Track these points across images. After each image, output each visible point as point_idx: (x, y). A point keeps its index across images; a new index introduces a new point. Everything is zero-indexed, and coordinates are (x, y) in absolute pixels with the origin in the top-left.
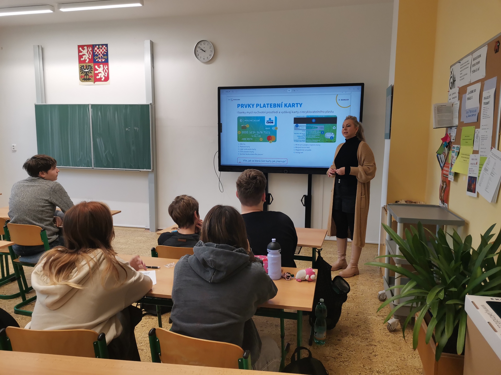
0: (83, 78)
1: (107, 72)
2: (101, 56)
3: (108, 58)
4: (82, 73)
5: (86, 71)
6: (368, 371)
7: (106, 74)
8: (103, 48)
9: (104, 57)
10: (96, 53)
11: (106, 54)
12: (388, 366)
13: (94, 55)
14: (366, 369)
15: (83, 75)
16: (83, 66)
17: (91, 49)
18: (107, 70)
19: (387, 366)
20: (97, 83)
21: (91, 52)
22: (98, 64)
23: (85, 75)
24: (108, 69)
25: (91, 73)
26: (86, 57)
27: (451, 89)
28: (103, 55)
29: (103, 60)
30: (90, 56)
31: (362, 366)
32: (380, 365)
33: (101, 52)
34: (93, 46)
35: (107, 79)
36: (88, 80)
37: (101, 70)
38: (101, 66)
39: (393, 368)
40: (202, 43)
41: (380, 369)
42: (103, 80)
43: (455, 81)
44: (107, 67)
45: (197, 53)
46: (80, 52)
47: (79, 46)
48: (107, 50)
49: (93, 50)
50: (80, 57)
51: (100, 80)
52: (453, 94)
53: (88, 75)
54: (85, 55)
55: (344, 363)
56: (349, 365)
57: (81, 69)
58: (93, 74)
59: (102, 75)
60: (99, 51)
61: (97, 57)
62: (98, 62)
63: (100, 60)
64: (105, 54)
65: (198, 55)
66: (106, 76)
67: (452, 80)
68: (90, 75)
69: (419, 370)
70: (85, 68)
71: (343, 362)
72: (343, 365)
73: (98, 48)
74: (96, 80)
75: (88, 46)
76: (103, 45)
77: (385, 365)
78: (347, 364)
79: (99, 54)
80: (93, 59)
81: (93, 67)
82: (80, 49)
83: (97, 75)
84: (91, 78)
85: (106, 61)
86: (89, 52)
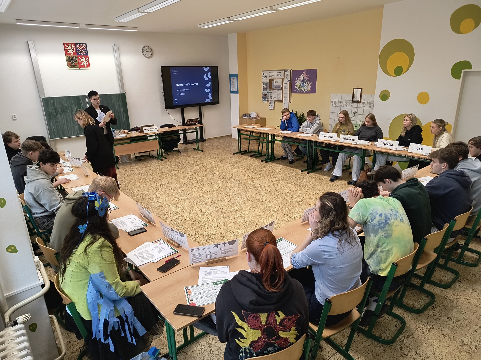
0: (70, 65)
2: (83, 51)
3: (87, 52)
4: (69, 62)
5: (72, 60)
7: (88, 62)
8: (83, 46)
13: (76, 49)
16: (69, 57)
17: (74, 46)
20: (81, 68)
21: (74, 48)
23: (71, 63)
24: (88, 59)
25: (76, 62)
26: (71, 51)
28: (84, 50)
29: (84, 54)
30: (74, 50)
33: (82, 49)
34: (76, 44)
35: (88, 66)
36: (75, 66)
37: (83, 60)
38: (83, 57)
40: (145, 47)
42: (85, 66)
45: (144, 53)
46: (65, 47)
47: (64, 44)
48: (86, 47)
50: (66, 51)
51: (83, 66)
52: (266, 80)
53: (74, 63)
54: (69, 49)
57: (68, 59)
58: (77, 63)
59: (84, 63)
60: (81, 47)
61: (79, 52)
62: (80, 54)
63: (82, 54)
66: (88, 64)
68: (75, 63)
70: (71, 58)
73: (79, 46)
75: (71, 44)
76: (83, 44)
79: (81, 50)
80: (77, 53)
81: (77, 58)
82: (66, 45)
83: (81, 63)
85: (87, 55)
86: (72, 48)
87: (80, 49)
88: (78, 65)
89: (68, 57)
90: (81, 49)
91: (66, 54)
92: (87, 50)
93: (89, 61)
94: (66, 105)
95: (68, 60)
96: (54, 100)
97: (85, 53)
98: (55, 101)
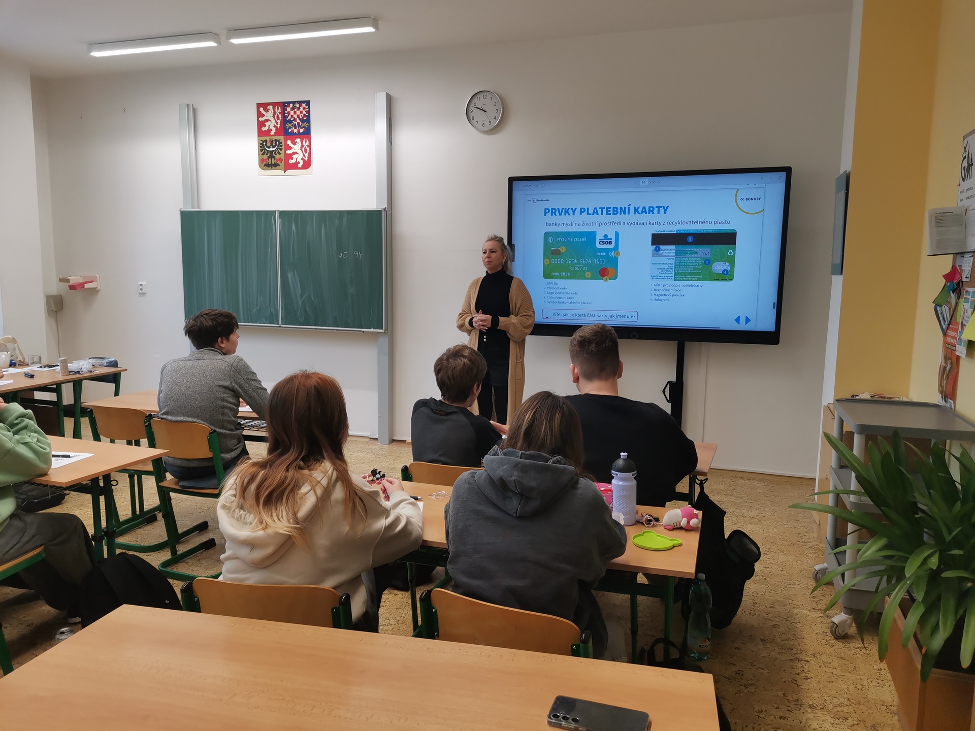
0: (265, 163)
1: (308, 151)
2: (298, 123)
3: (309, 126)
4: (263, 154)
5: (271, 149)
6: (793, 703)
7: (306, 155)
8: (301, 108)
9: (303, 125)
10: (289, 117)
11: (307, 120)
12: (830, 698)
13: (285, 121)
14: (788, 700)
15: (265, 157)
16: (266, 141)
17: (280, 110)
18: (308, 149)
19: (828, 698)
20: (289, 172)
21: (280, 116)
22: (293, 136)
23: (268, 158)
24: (309, 146)
25: (280, 153)
26: (272, 125)
27: (963, 180)
28: (302, 120)
29: (302, 130)
30: (279, 122)
31: (781, 694)
32: (815, 695)
33: (298, 116)
34: (284, 105)
35: (307, 164)
36: (274, 166)
37: (296, 148)
38: (298, 140)
39: (840, 702)
40: (481, 96)
41: (814, 701)
42: (300, 166)
43: (972, 165)
44: (308, 143)
45: (471, 115)
46: (260, 115)
47: (259, 105)
48: (309, 112)
49: (283, 113)
50: (261, 124)
51: (295, 166)
52: (967, 190)
53: (274, 157)
54: (268, 120)
55: (746, 688)
56: (756, 693)
57: (262, 146)
58: (282, 156)
59: (299, 158)
60: (295, 113)
61: (290, 125)
62: (292, 132)
63: (295, 131)
64: (305, 118)
65: (473, 118)
66: (306, 159)
67: (965, 164)
68: (277, 156)
69: (891, 708)
70: (268, 145)
71: (745, 686)
72: (746, 691)
73: (292, 109)
74: (289, 167)
75: (275, 105)
76: (300, 103)
77: (824, 695)
78: (752, 691)
79: (295, 120)
80: (284, 129)
81: (283, 144)
82: (261, 109)
83: (290, 157)
84: (279, 162)
85: (307, 134)
86: (276, 116)
87: (292, 116)
88: (283, 162)
89: (263, 141)
90: (295, 116)
91: (260, 133)
92: (308, 121)
93: (310, 150)
95: (262, 151)
97: (304, 127)
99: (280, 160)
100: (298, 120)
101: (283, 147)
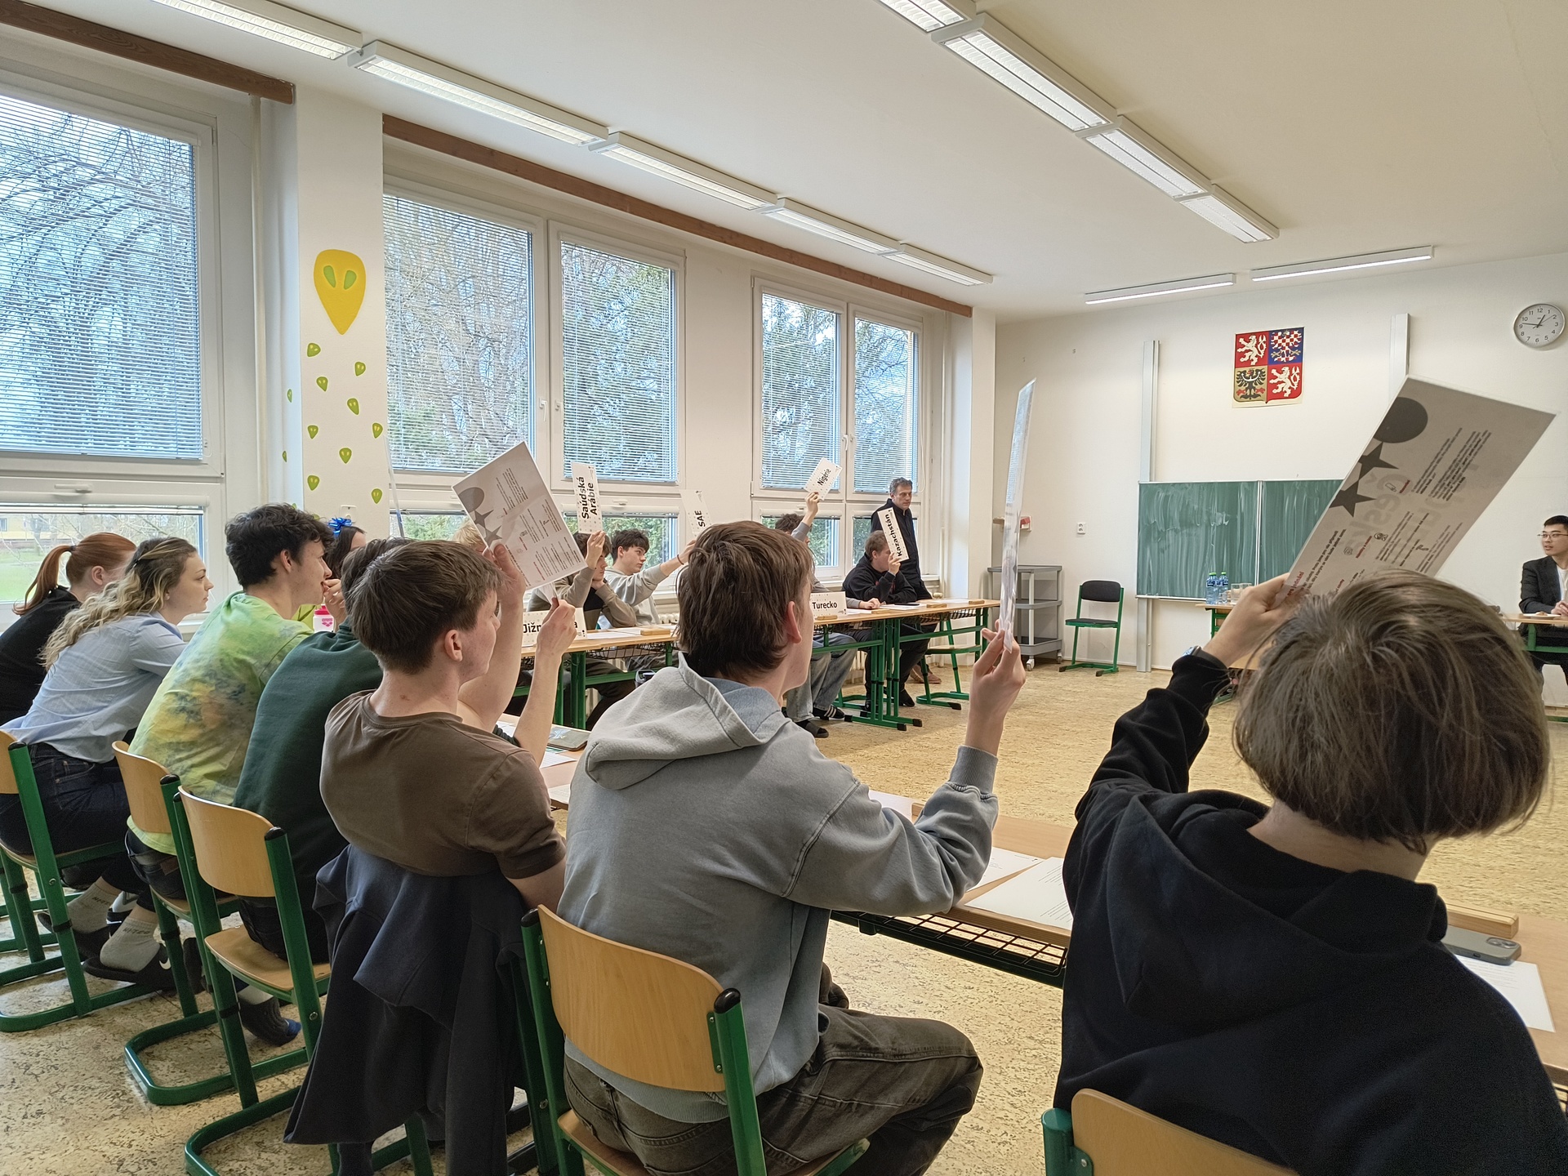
0: (1242, 394)
1: (1298, 379)
2: (1287, 351)
3: (1301, 354)
4: (1240, 386)
5: (1251, 380)
7: (1296, 383)
8: (1292, 336)
9: (1294, 352)
10: (1276, 346)
11: (1299, 347)
13: (1270, 349)
15: (1243, 388)
16: (1244, 372)
17: (1264, 339)
18: (1298, 377)
20: (1271, 402)
21: (1264, 345)
22: (1279, 366)
23: (1246, 389)
24: (1300, 374)
25: (1261, 384)
26: (1253, 355)
28: (1293, 348)
29: (1291, 359)
30: (1262, 352)
33: (1288, 344)
34: (1270, 334)
35: (1296, 394)
36: (1254, 397)
37: (1283, 377)
38: (1286, 369)
40: (1535, 310)
42: (1286, 395)
44: (1298, 371)
45: (1520, 331)
46: (1238, 345)
47: (1238, 337)
48: (1302, 339)
49: (1268, 343)
50: (1238, 356)
51: (1280, 396)
53: (1254, 388)
57: (1239, 379)
58: (1264, 386)
59: (1285, 384)
60: (1284, 341)
61: (1277, 354)
62: (1279, 362)
63: (1283, 359)
64: (1296, 346)
65: (1523, 333)
66: (1295, 388)
68: (1258, 387)
70: (1247, 375)
73: (1280, 338)
74: (1271, 397)
75: (1258, 334)
76: (1291, 331)
79: (1283, 348)
80: (1268, 359)
81: (1266, 373)
82: (1241, 340)
83: (1275, 386)
84: (1259, 393)
85: (1299, 360)
86: (1259, 346)
87: (1280, 345)
88: (1265, 392)
89: (1241, 373)
90: (1284, 344)
91: (1238, 364)
92: (1301, 347)
93: (1301, 378)
94: (1196, 507)
95: (1238, 382)
96: (1167, 491)
97: (1295, 355)
98: (1170, 493)
99: (1262, 390)
100: (1287, 348)
101: (1266, 377)
